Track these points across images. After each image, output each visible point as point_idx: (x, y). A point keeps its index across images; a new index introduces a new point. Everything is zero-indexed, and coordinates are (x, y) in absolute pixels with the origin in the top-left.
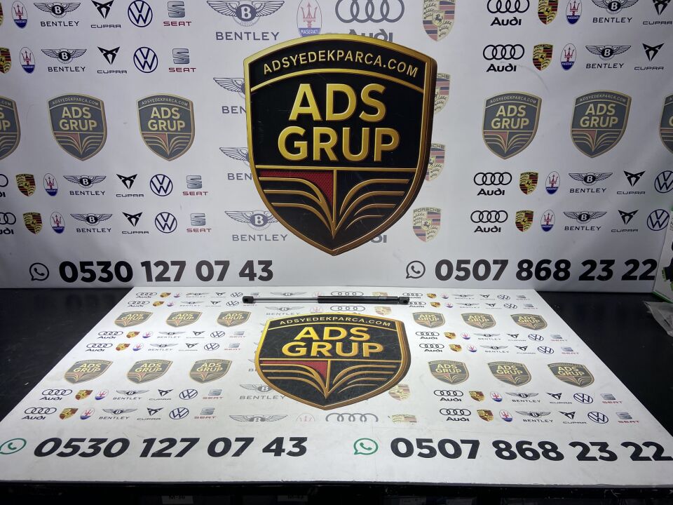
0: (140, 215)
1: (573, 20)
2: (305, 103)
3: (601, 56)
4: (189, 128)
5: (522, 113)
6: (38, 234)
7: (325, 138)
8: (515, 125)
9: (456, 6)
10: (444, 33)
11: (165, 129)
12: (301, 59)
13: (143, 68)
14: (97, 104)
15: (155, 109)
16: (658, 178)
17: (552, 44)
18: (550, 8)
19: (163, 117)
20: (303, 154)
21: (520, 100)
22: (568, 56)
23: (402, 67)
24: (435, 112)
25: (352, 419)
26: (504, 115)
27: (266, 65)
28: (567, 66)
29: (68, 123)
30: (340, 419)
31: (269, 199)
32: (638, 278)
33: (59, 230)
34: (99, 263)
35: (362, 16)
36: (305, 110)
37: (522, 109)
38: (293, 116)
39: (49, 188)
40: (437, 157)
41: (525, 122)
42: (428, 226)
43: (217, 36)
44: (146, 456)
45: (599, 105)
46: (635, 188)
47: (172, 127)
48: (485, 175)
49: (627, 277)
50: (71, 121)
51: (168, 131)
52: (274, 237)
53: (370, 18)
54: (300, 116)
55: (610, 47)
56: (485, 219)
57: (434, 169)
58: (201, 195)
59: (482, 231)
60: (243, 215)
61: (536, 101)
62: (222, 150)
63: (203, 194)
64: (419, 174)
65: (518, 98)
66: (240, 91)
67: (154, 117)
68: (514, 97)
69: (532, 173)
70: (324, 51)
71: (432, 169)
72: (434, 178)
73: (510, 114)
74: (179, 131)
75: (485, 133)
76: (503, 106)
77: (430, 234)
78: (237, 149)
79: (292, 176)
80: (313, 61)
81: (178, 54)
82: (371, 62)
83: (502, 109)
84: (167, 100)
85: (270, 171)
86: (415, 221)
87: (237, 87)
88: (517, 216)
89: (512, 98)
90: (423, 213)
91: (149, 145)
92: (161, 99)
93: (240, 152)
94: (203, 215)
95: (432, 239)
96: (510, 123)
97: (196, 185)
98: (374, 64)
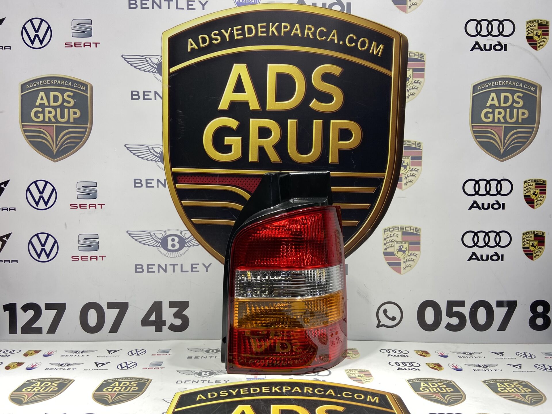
0: (8, 236)
2: (239, 88)
4: (85, 118)
5: (518, 103)
7: (264, 133)
8: (511, 117)
10: (416, 4)
12: (235, 33)
13: (32, 43)
15: (42, 94)
20: (235, 154)
21: (515, 87)
23: (363, 44)
26: (497, 105)
27: (190, 40)
31: (189, 213)
36: (239, 97)
37: (518, 97)
38: (224, 105)
40: (412, 158)
41: (523, 114)
42: (404, 252)
43: (130, 4)
47: (62, 117)
48: (477, 182)
52: (193, 267)
54: (233, 104)
56: (481, 243)
58: (96, 208)
59: (478, 260)
60: (151, 236)
61: (534, 88)
62: (128, 148)
63: (98, 207)
64: (389, 181)
65: (512, 84)
66: (155, 72)
67: (40, 104)
68: (507, 82)
69: (539, 180)
70: (266, 24)
71: (407, 174)
72: (410, 186)
73: (504, 103)
74: (72, 122)
75: (474, 127)
76: (495, 93)
77: (407, 263)
78: (149, 147)
79: (220, 183)
80: (251, 35)
81: (78, 26)
82: (325, 37)
83: (493, 97)
84: (59, 82)
85: (191, 177)
86: (385, 244)
87: (152, 66)
88: (524, 239)
89: (505, 83)
90: (397, 233)
91: (30, 141)
92: (52, 82)
93: (152, 151)
94: (96, 237)
95: (410, 270)
96: (505, 115)
97: (90, 194)
98: (328, 40)
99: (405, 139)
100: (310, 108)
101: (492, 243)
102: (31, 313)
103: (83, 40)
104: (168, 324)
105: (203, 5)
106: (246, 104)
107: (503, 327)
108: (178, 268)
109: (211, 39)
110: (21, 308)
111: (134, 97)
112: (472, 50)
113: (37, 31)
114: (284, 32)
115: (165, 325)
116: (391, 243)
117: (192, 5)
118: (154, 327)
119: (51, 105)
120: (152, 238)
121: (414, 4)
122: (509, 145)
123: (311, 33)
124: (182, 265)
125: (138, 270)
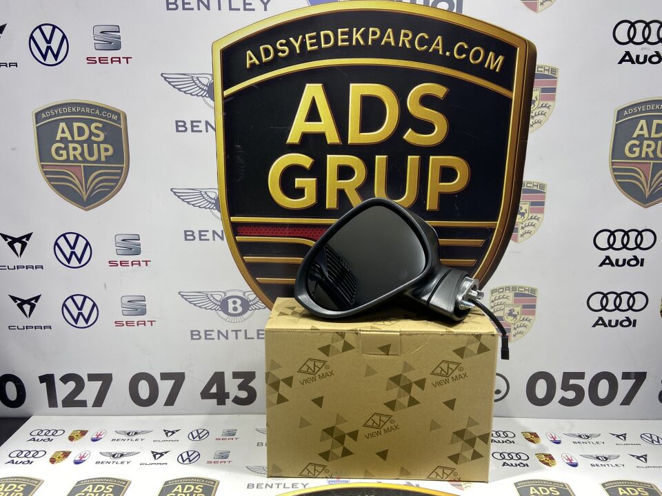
0: (37, 298)
2: (313, 115)
4: (119, 155)
7: (345, 172)
11: (80, 159)
12: (308, 42)
13: (44, 59)
15: (62, 125)
19: (77, 138)
20: (309, 199)
23: (476, 55)
26: (646, 135)
27: (249, 52)
31: (252, 271)
36: (313, 127)
38: (294, 137)
40: (533, 204)
42: (515, 316)
43: (168, 4)
47: (91, 154)
48: (612, 233)
51: (85, 161)
52: (259, 333)
54: (305, 137)
57: (527, 222)
59: (606, 326)
60: (208, 298)
62: (175, 193)
63: (143, 264)
64: (502, 231)
66: (205, 96)
67: (62, 138)
70: (347, 29)
71: (524, 224)
72: (527, 239)
73: (656, 133)
74: (103, 161)
75: (614, 164)
76: (645, 120)
77: (518, 329)
78: (201, 192)
79: (291, 235)
80: (328, 45)
81: (102, 34)
82: (426, 47)
83: (642, 125)
84: (83, 110)
86: (492, 307)
87: (200, 88)
89: (660, 107)
90: (507, 294)
91: (52, 185)
92: (74, 109)
93: (206, 196)
94: (143, 299)
95: (521, 338)
96: (656, 149)
97: (131, 249)
98: (430, 51)
99: (525, 179)
100: (404, 141)
101: (624, 306)
102: (72, 385)
103: (110, 54)
104: (232, 397)
105: (265, 4)
106: (322, 136)
107: (627, 401)
108: (241, 335)
109: (276, 51)
110: (60, 379)
111: (180, 129)
112: (620, 63)
113: (49, 42)
114: (373, 40)
115: (228, 398)
116: (500, 306)
117: (250, 4)
118: (216, 400)
120: (210, 300)
122: (657, 187)
123: (409, 41)
124: (246, 331)
125: (194, 337)
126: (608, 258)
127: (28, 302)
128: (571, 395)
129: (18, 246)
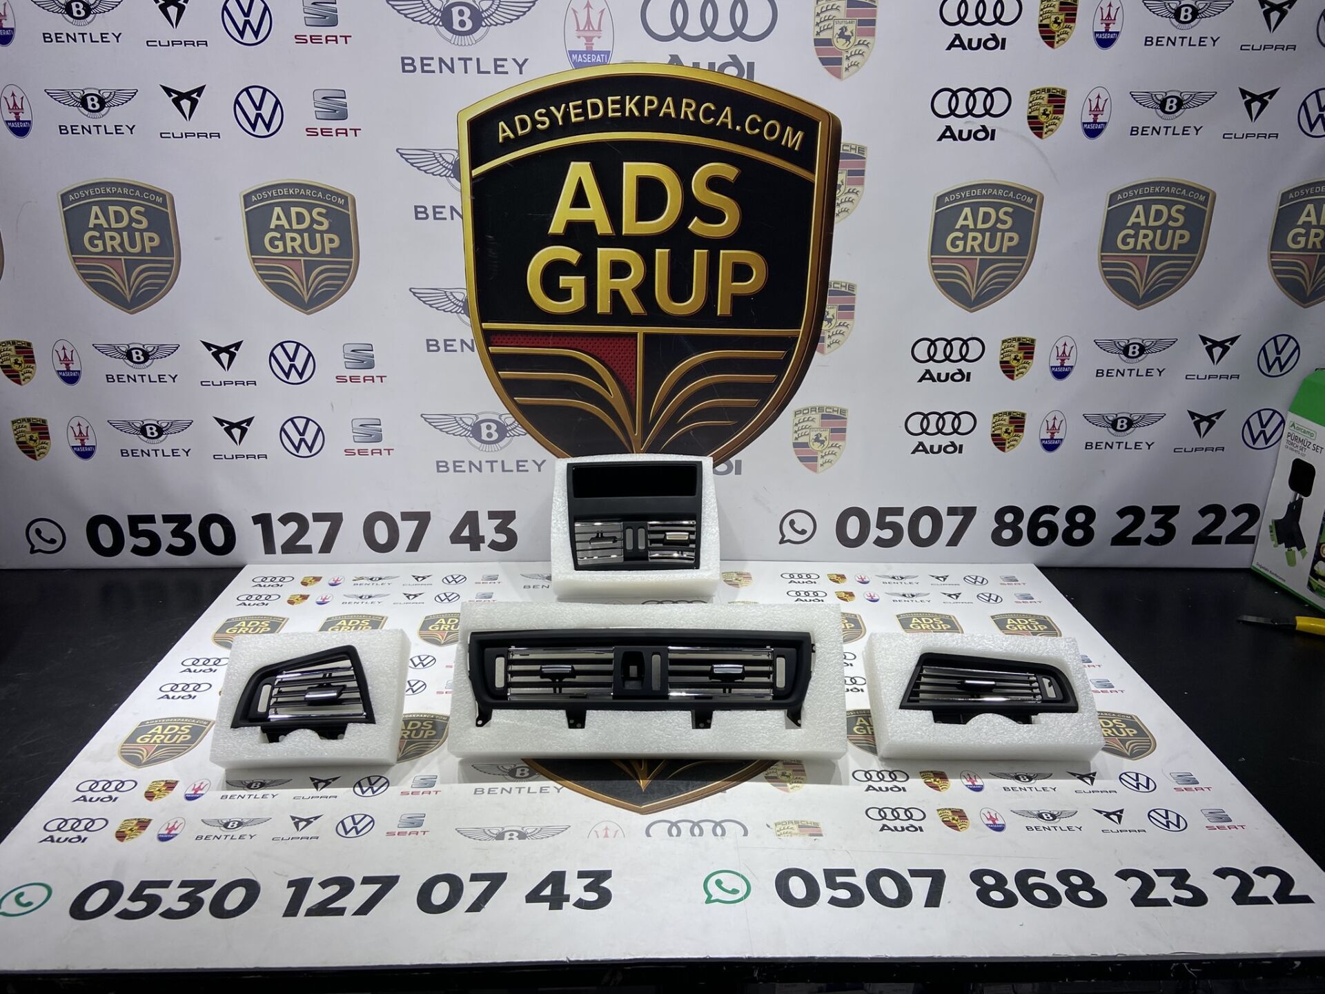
0: (249, 421)
1: (1105, 41)
2: (580, 200)
3: (1159, 111)
4: (347, 249)
5: (1005, 222)
6: (42, 461)
7: (620, 270)
8: (992, 245)
9: (879, 10)
10: (856, 64)
11: (299, 251)
12: (572, 112)
13: (254, 130)
14: (160, 200)
15: (278, 210)
16: (1264, 349)
17: (1064, 88)
18: (1062, 17)
19: (295, 226)
20: (576, 301)
21: (1002, 197)
22: (1096, 111)
23: (772, 130)
24: (835, 218)
25: (697, 831)
26: (972, 226)
27: (502, 124)
28: (1093, 132)
29: (102, 237)
30: (674, 831)
31: (510, 389)
32: (1223, 540)
33: (85, 453)
34: (167, 519)
35: (694, 28)
36: (580, 214)
37: (1006, 213)
38: (557, 226)
39: (63, 368)
40: (841, 308)
41: (1011, 239)
42: (822, 442)
43: (404, 65)
44: (295, 914)
45: (1154, 208)
46: (1219, 369)
47: (313, 246)
48: (933, 343)
49: (1202, 538)
50: (107, 234)
51: (306, 254)
52: (519, 465)
53: (709, 32)
54: (571, 225)
55: (1178, 95)
56: (932, 429)
57: (835, 330)
58: (373, 382)
59: (927, 452)
60: (457, 422)
61: (1032, 199)
62: (414, 294)
63: (377, 380)
64: (806, 341)
65: (997, 193)
66: (450, 176)
67: (277, 226)
68: (990, 191)
69: (1024, 338)
70: (619, 97)
71: (831, 331)
72: (835, 350)
73: (983, 223)
74: (328, 255)
75: (934, 260)
76: (969, 208)
77: (826, 458)
78: (445, 292)
79: (555, 345)
80: (596, 116)
81: (325, 101)
82: (712, 119)
83: (966, 215)
84: (302, 192)
85: (511, 336)
86: (796, 432)
87: (444, 167)
88: (994, 423)
89: (987, 192)
90: (813, 416)
91: (267, 283)
92: (291, 191)
93: (451, 297)
94: (378, 422)
95: (830, 467)
96: (983, 242)
97: (363, 361)
98: (717, 124)
99: (832, 278)
100: (690, 232)
101: (948, 429)
102: (293, 527)
103: (334, 125)
104: (488, 541)
105: (521, 66)
106: (590, 225)
107: (954, 541)
108: (497, 466)
109: (535, 122)
110: (279, 520)
111: (420, 215)
112: (940, 139)
113: (258, 108)
114: (650, 111)
115: (484, 542)
116: (804, 431)
117: (503, 66)
118: (469, 545)
119: (294, 228)
120: (459, 425)
121: (854, 65)
122: (985, 287)
123: (692, 112)
124: (503, 462)
125: (441, 469)
126: (928, 372)
127: (238, 425)
128: (887, 534)
129: (224, 357)
